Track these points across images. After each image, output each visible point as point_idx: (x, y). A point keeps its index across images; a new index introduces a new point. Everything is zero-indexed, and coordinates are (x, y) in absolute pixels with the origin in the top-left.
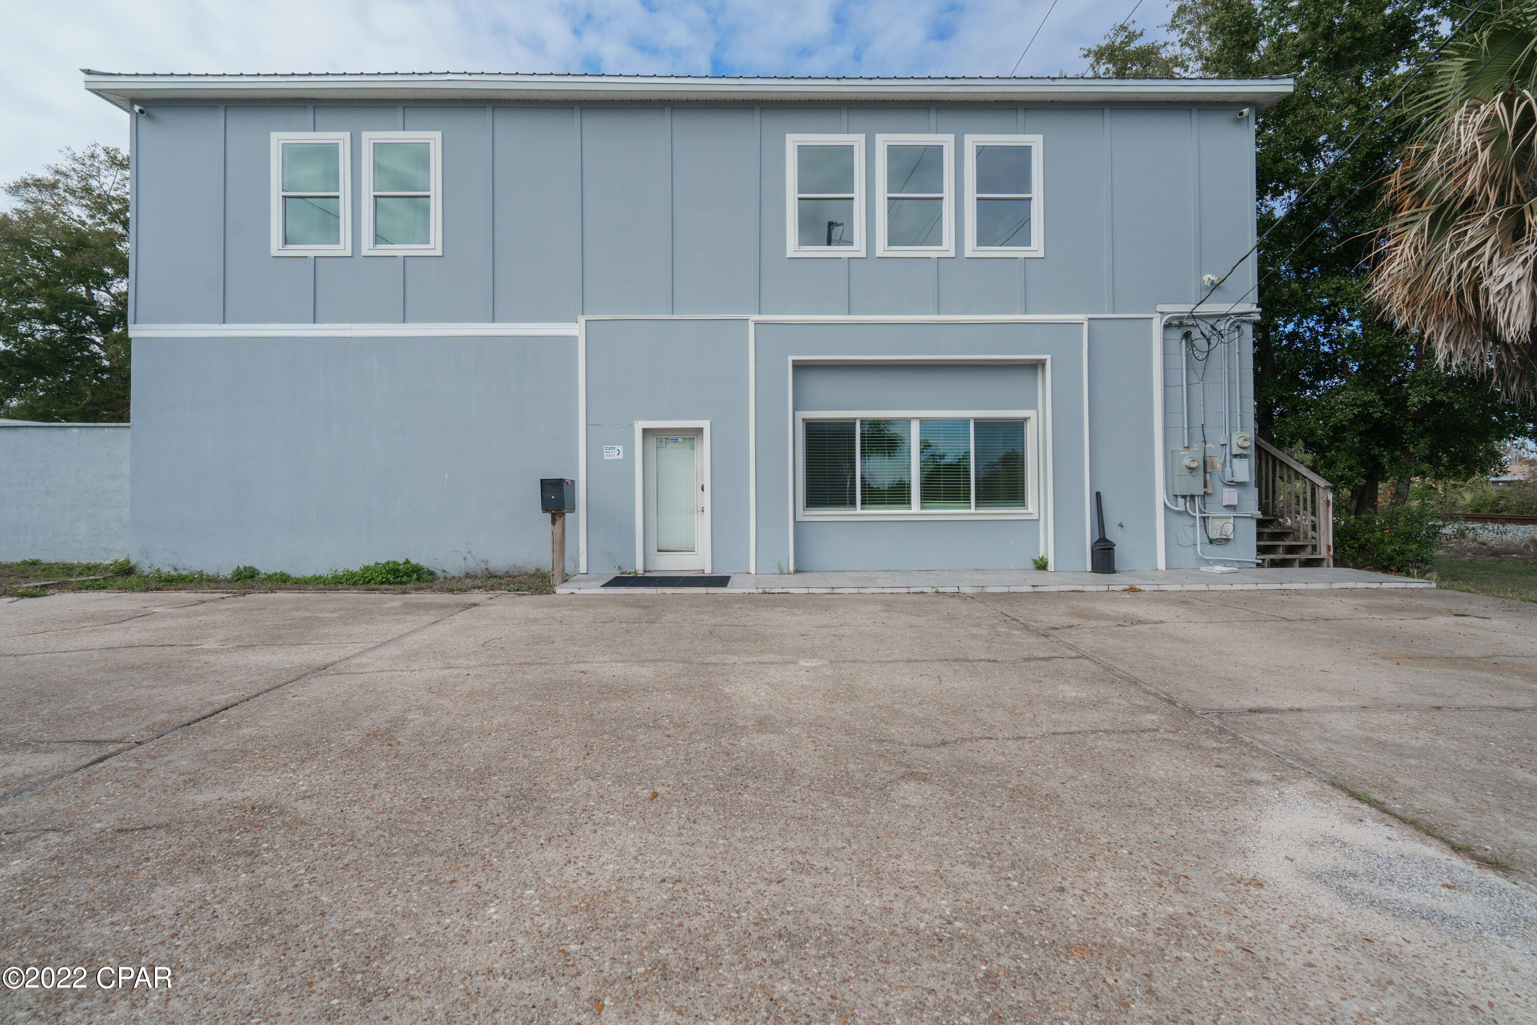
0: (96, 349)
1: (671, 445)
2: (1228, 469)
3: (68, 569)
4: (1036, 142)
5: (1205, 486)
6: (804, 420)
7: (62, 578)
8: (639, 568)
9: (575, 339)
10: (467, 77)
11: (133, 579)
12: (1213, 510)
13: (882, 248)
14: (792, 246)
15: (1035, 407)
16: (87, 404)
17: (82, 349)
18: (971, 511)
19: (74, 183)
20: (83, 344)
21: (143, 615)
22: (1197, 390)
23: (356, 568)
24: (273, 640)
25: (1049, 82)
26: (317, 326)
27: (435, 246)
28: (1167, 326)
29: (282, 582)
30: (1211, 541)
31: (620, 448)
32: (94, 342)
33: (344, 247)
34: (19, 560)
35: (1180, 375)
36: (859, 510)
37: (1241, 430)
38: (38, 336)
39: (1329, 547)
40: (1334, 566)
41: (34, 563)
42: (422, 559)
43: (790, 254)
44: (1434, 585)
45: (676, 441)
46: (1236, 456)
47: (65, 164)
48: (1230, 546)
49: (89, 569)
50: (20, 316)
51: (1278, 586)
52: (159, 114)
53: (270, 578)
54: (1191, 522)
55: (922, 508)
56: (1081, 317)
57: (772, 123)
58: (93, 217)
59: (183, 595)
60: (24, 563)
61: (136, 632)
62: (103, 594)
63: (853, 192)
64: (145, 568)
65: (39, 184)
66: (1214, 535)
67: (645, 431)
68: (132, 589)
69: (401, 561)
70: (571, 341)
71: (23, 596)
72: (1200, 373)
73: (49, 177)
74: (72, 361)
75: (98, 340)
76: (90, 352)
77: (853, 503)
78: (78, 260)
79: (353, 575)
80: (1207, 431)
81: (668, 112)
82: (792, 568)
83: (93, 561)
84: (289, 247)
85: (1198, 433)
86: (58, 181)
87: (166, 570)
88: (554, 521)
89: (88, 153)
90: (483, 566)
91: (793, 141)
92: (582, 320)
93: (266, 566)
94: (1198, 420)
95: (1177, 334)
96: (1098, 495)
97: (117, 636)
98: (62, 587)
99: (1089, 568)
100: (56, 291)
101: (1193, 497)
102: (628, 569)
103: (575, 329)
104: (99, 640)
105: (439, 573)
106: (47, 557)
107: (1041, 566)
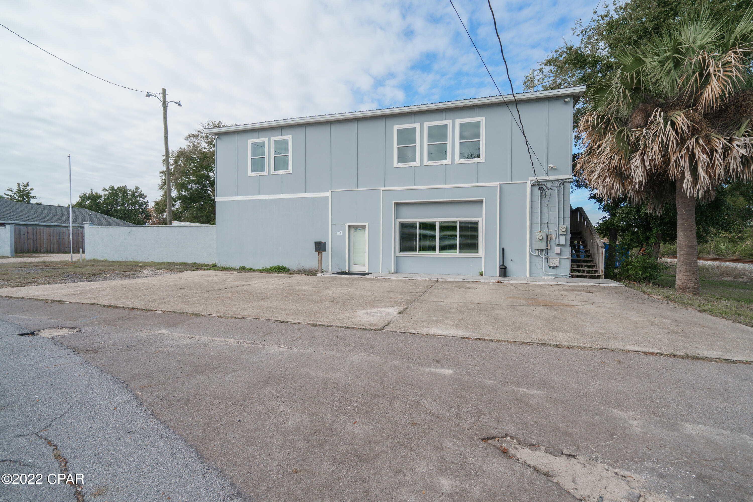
0: (209, 192)
1: (358, 231)
2: (557, 240)
3: (202, 265)
4: (482, 120)
5: (547, 245)
6: (400, 222)
7: (201, 267)
8: (347, 270)
9: (328, 197)
10: (297, 119)
11: (216, 268)
12: (551, 255)
13: (426, 162)
14: (396, 164)
15: (481, 216)
16: (207, 212)
17: (206, 193)
18: (457, 254)
19: (203, 135)
20: (206, 191)
21: (217, 275)
22: (545, 210)
23: (269, 267)
24: (242, 280)
25: (484, 99)
26: (260, 196)
27: (290, 171)
28: (533, 185)
29: (251, 270)
30: (550, 267)
31: (341, 232)
32: (209, 190)
33: (266, 173)
34: (191, 262)
35: (537, 203)
36: (418, 253)
37: (564, 225)
38: (194, 189)
39: (602, 271)
40: (605, 278)
41: (195, 263)
42: (286, 265)
43: (395, 166)
44: (624, 286)
45: (360, 229)
46: (561, 234)
47: (201, 128)
48: (558, 269)
49: (207, 265)
50: (189, 183)
51: (556, 283)
52: (222, 137)
53: (248, 269)
54: (541, 260)
55: (440, 252)
56: (497, 184)
57: (389, 122)
58: (208, 146)
59: (227, 272)
60: (193, 263)
61: (215, 278)
62: (209, 271)
63: (416, 143)
64: (219, 265)
65: (193, 136)
66: (551, 265)
67: (349, 227)
68: (216, 270)
69: (281, 266)
70: (327, 198)
71: (193, 270)
72: (547, 203)
73: (196, 133)
74: (203, 197)
75: (210, 189)
76: (208, 193)
77: (416, 251)
78: (205, 163)
79: (268, 269)
80: (549, 225)
81: (356, 122)
82: (393, 272)
83: (207, 263)
84: (253, 173)
85: (546, 226)
86: (198, 135)
87: (224, 266)
88: (319, 254)
89: (207, 124)
90: (303, 268)
91: (396, 128)
92: (330, 191)
93: (247, 266)
94: (545, 221)
95: (537, 188)
96: (503, 249)
97: (211, 278)
98: (201, 269)
99: (498, 276)
100: (199, 173)
101: (541, 250)
102: (343, 270)
103: (328, 194)
104: (208, 279)
105: (291, 270)
106: (198, 262)
107: (481, 274)
